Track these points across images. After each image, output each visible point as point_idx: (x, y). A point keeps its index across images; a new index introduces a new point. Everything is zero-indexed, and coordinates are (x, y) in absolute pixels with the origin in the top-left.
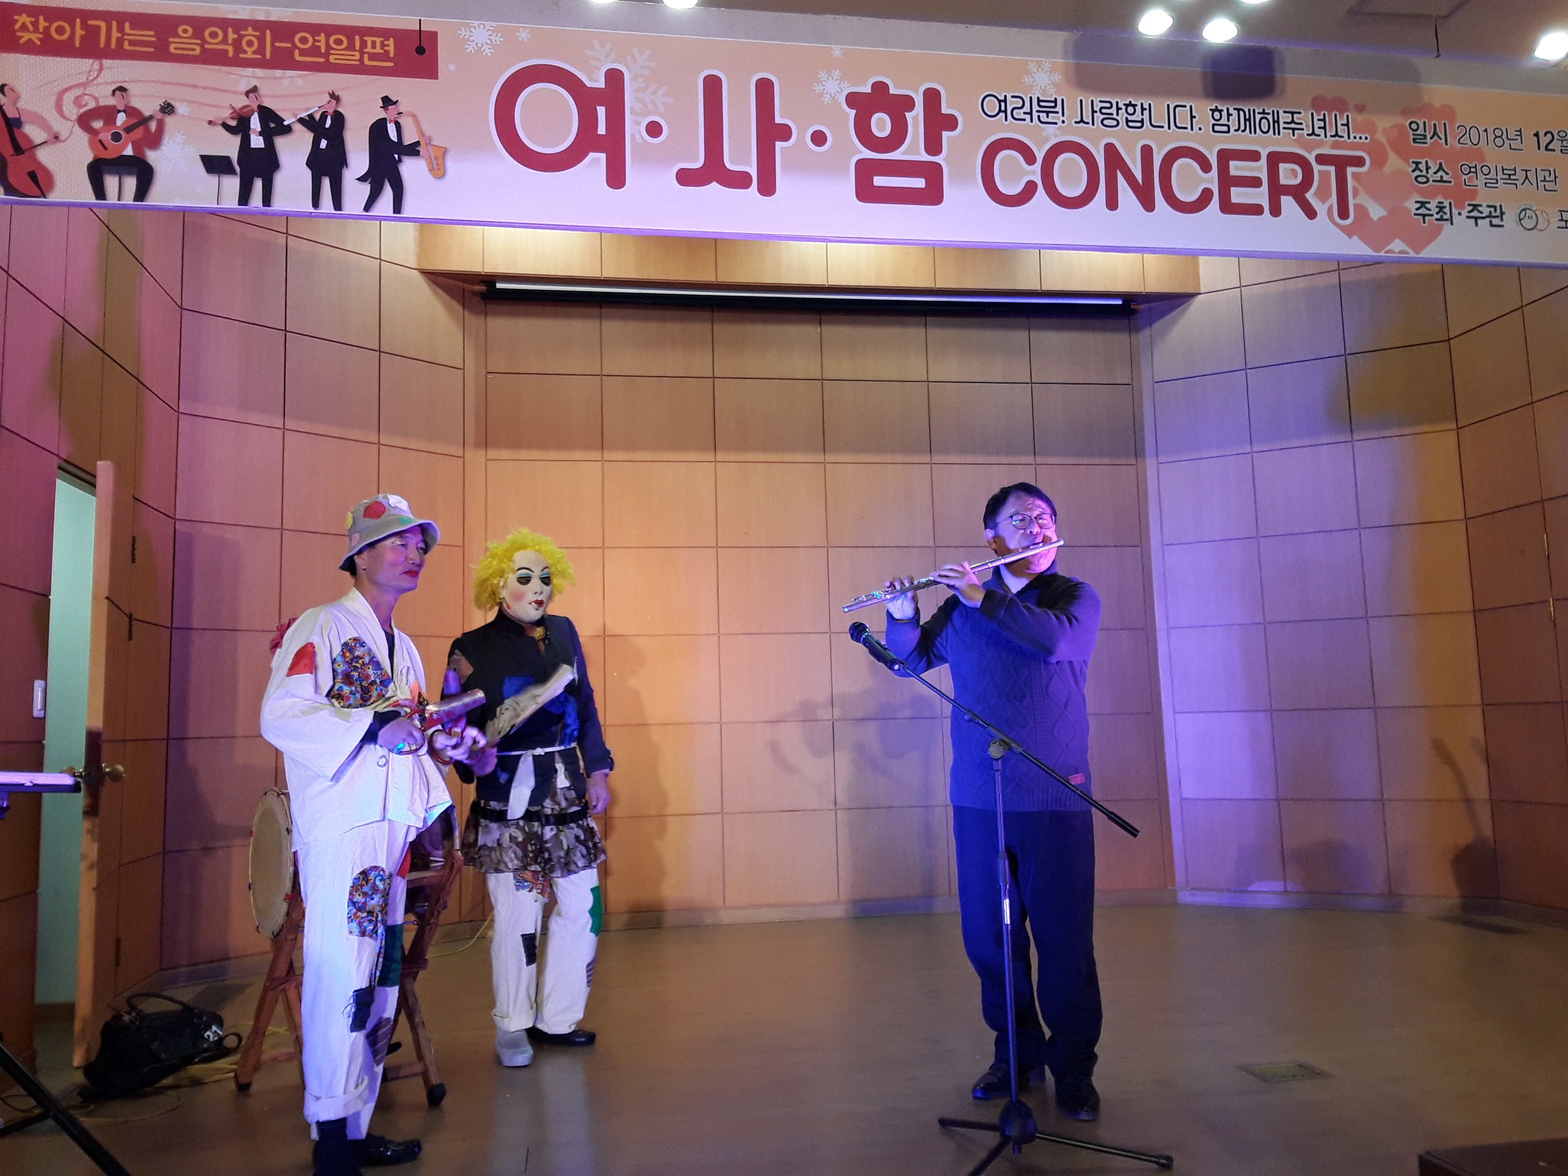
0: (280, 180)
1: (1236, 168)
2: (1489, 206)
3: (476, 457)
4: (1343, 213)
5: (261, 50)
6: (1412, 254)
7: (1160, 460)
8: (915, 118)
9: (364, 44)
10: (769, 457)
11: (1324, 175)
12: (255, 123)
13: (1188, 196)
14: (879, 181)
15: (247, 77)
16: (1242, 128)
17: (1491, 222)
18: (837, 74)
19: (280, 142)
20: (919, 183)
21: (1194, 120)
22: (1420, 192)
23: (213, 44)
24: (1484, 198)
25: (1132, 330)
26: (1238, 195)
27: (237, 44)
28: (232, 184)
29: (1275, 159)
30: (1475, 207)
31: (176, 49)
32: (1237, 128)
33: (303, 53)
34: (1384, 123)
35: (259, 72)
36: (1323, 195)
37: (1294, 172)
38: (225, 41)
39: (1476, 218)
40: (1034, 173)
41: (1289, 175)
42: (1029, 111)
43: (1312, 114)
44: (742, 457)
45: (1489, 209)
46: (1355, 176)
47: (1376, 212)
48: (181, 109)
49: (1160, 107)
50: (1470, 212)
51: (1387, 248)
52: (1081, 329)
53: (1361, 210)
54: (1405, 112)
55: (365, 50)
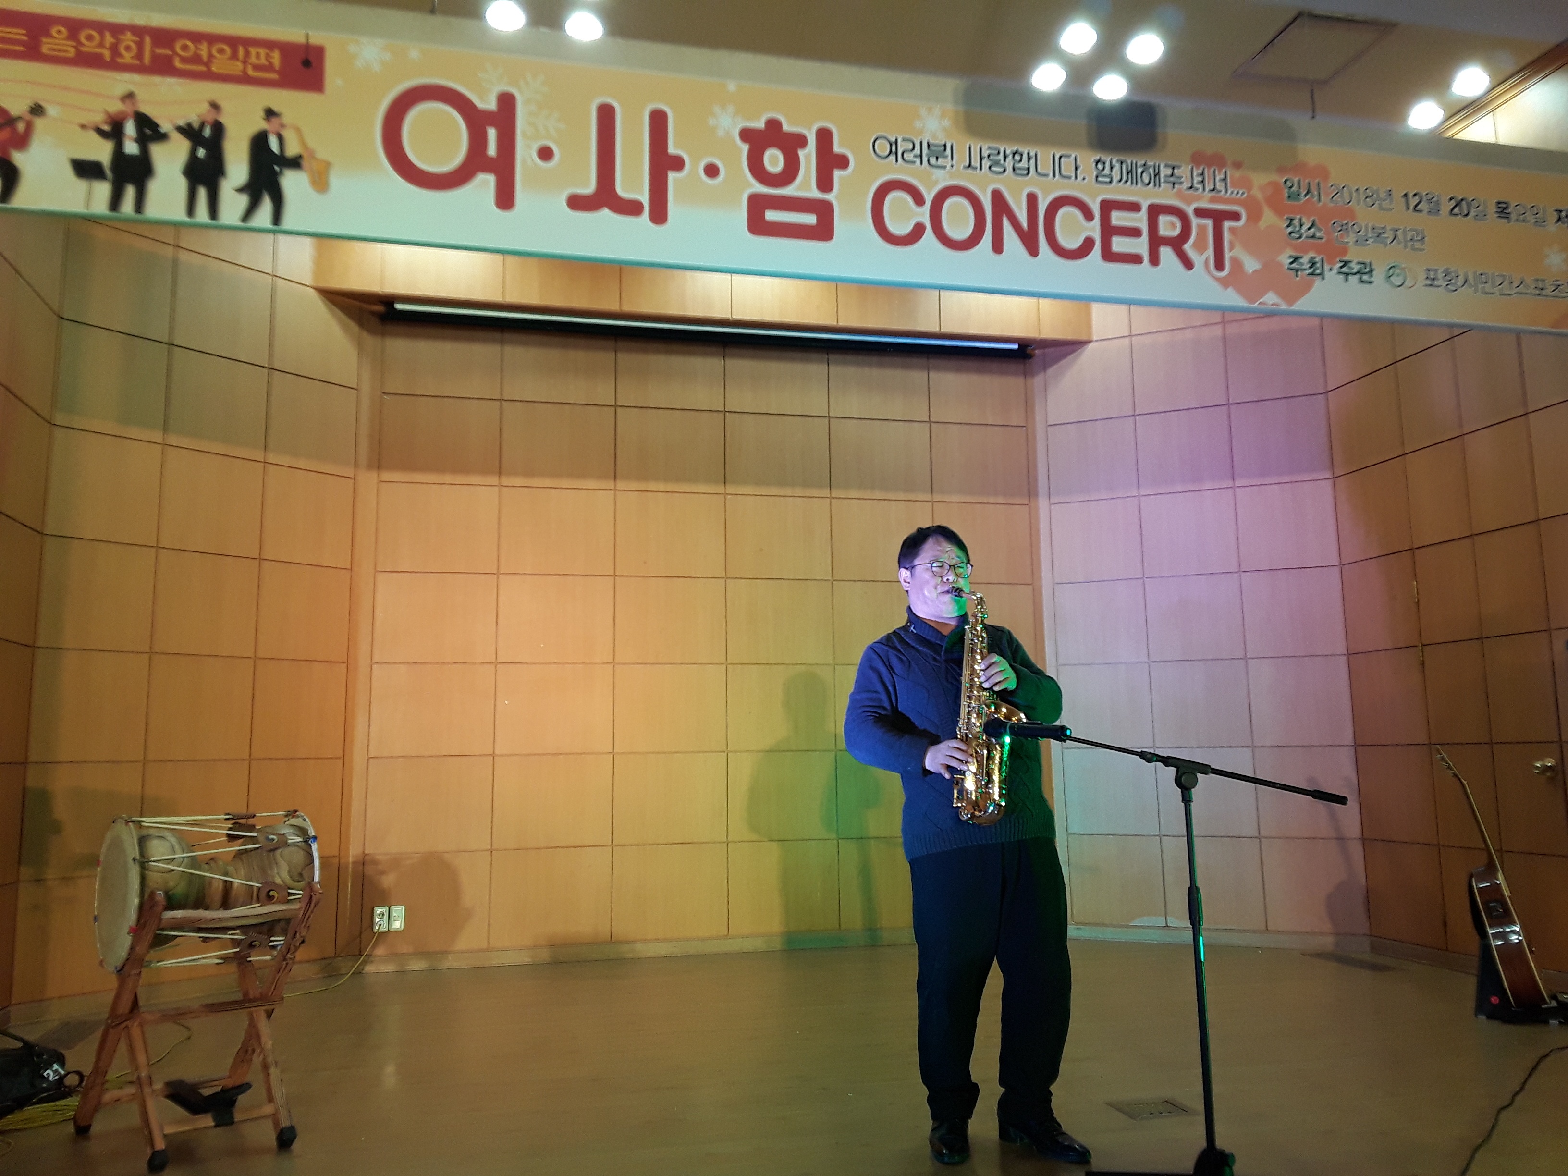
0: (155, 188)
1: (1118, 218)
2: (1359, 263)
3: (368, 479)
4: (1219, 265)
5: (139, 56)
6: (1284, 307)
7: (1052, 501)
8: (808, 156)
9: (247, 54)
10: (670, 487)
11: (1202, 229)
12: (130, 129)
13: (1072, 243)
14: (771, 216)
15: (124, 82)
16: (1124, 179)
17: (1361, 278)
18: (731, 109)
19: (157, 151)
20: (811, 219)
21: (1079, 171)
22: (1295, 248)
23: (89, 47)
24: (1355, 255)
25: (1027, 374)
26: (1119, 244)
27: (114, 49)
28: (103, 190)
29: (1155, 211)
30: (1346, 263)
31: (50, 49)
32: (1119, 178)
33: (184, 60)
34: (1260, 180)
35: (137, 78)
36: (1200, 247)
37: (1173, 226)
38: (101, 45)
39: (1347, 274)
40: (923, 215)
41: (1168, 227)
42: (919, 152)
43: (1192, 169)
44: (642, 486)
45: (1358, 266)
46: (1232, 230)
47: (1251, 265)
48: (52, 110)
49: (1045, 156)
50: (1341, 267)
51: (1261, 301)
52: (978, 371)
53: (1237, 264)
54: (1281, 170)
55: (250, 61)
